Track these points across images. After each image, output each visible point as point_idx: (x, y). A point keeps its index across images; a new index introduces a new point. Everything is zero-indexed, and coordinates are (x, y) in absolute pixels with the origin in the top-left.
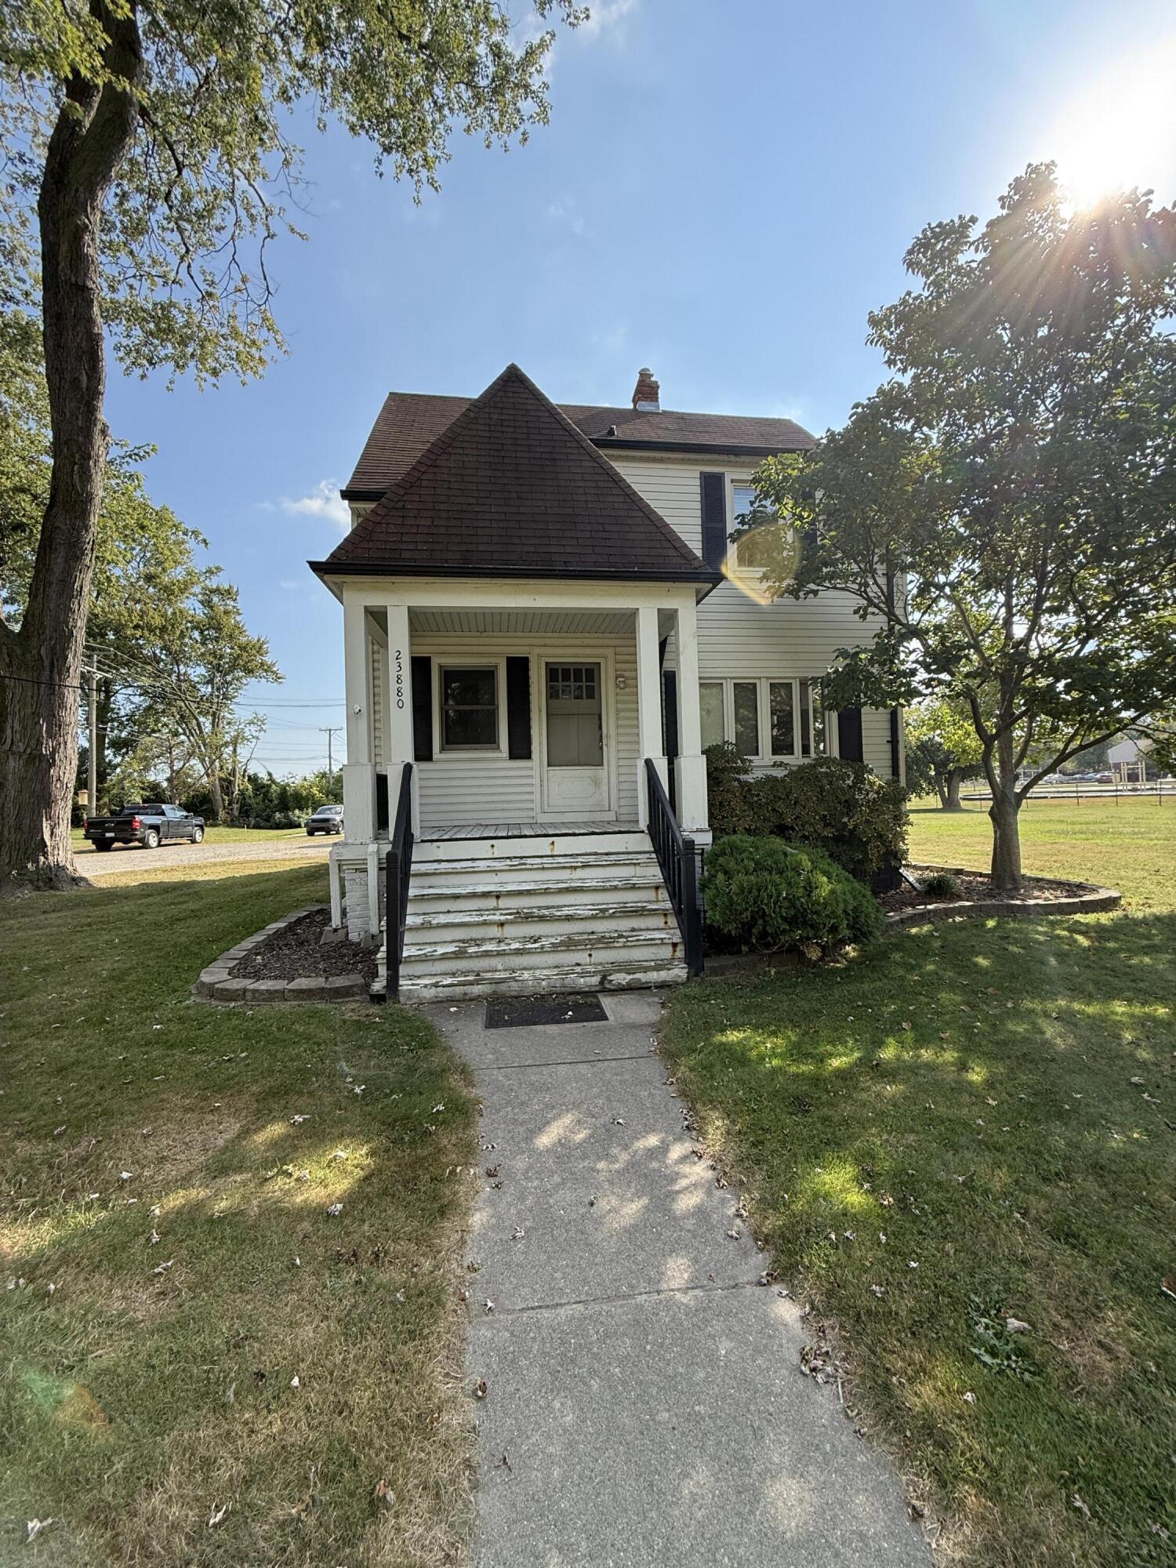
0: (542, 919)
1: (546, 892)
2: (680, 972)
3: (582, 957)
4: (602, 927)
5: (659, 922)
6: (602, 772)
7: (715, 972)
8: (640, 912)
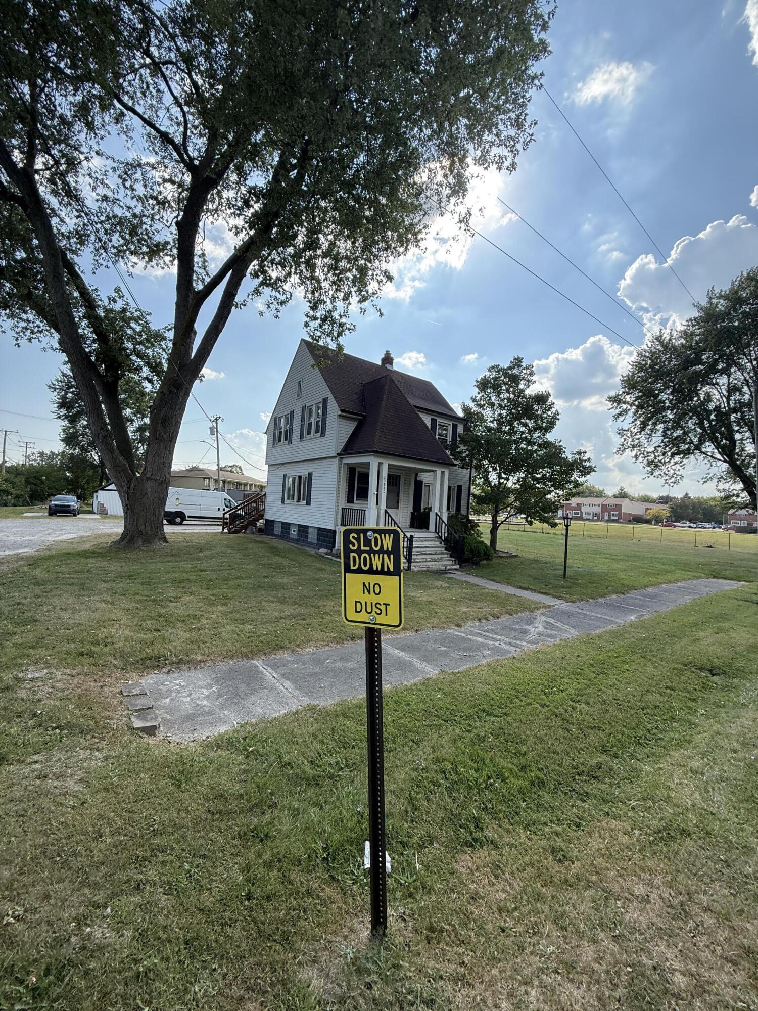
0: (426, 554)
1: (422, 547)
2: (457, 567)
3: (436, 563)
4: (436, 556)
5: (445, 556)
6: (398, 511)
7: (465, 566)
8: (443, 553)
